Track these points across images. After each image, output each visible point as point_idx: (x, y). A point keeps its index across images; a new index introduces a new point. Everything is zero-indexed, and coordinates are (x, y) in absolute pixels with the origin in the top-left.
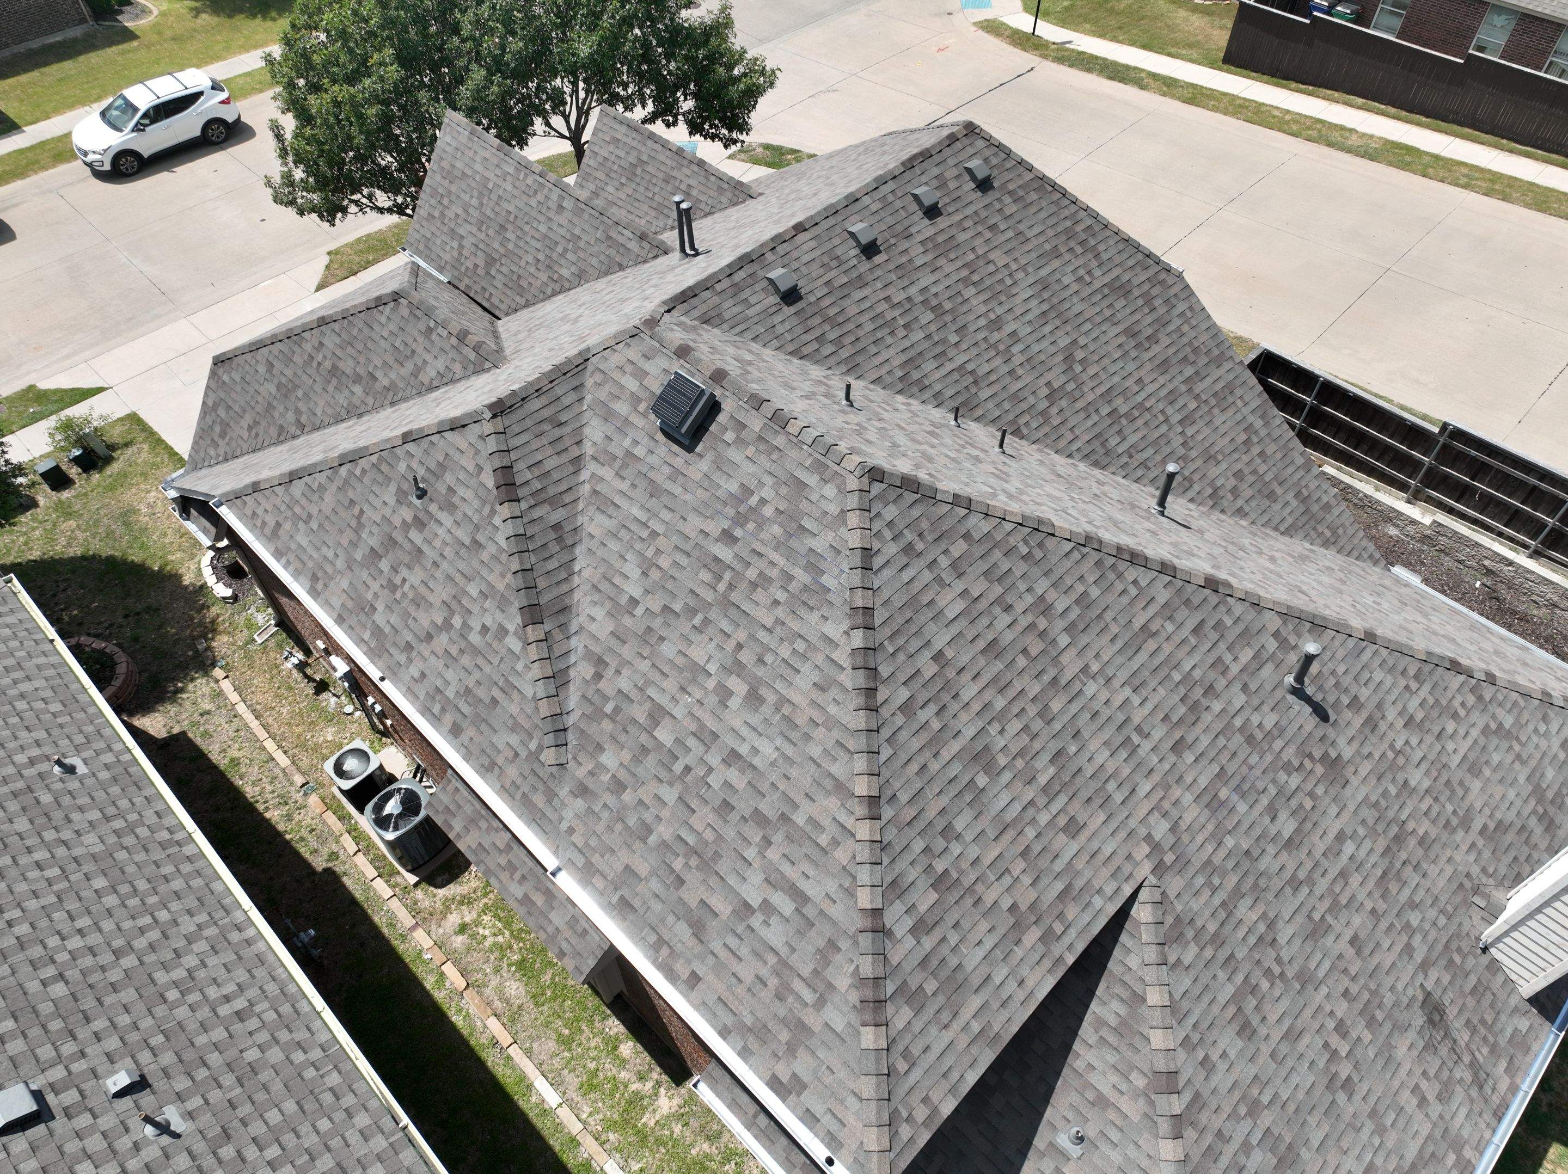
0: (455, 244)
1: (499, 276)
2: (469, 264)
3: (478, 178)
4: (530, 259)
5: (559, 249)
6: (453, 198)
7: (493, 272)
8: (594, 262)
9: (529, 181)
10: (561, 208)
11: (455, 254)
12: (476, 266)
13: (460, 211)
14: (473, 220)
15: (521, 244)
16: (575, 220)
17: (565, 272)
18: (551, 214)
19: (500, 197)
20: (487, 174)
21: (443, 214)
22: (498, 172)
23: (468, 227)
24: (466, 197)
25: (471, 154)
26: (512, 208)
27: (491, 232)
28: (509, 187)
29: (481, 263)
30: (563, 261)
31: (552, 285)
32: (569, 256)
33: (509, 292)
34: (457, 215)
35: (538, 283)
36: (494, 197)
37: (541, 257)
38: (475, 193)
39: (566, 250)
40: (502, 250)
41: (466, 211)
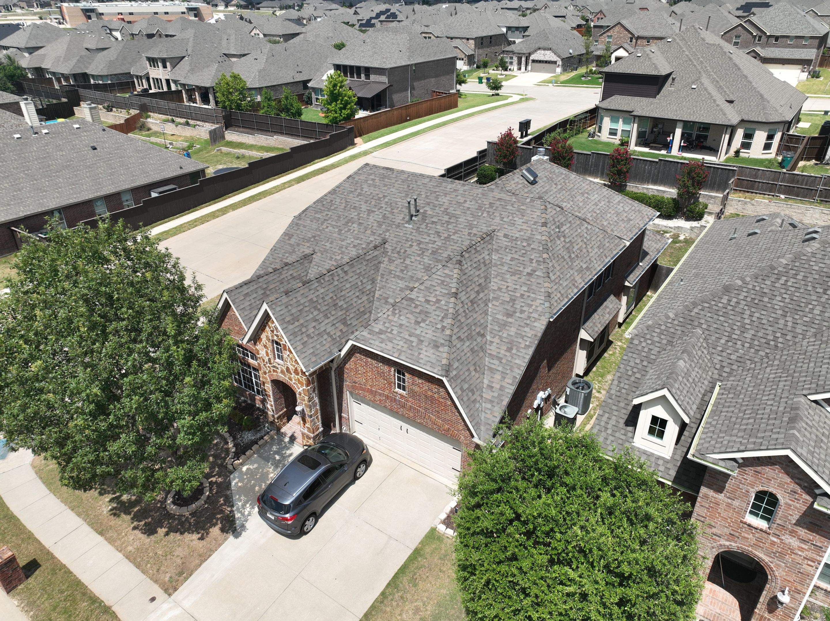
0: (325, 337)
1: (352, 321)
2: (339, 333)
3: (307, 304)
4: (355, 300)
5: (360, 283)
6: (306, 324)
7: (349, 323)
8: (372, 272)
9: (327, 279)
10: (345, 272)
11: (329, 339)
12: (341, 330)
13: (314, 324)
14: (323, 319)
15: (347, 300)
16: (354, 269)
17: (369, 287)
18: (346, 278)
19: (323, 298)
20: (309, 298)
21: (308, 336)
22: (312, 292)
23: (323, 324)
24: (311, 316)
25: (295, 300)
26: (331, 295)
27: (333, 313)
28: (322, 291)
29: (342, 327)
30: (365, 285)
31: (369, 296)
32: (364, 281)
33: (361, 320)
34: (314, 327)
35: (366, 302)
36: (321, 301)
37: (357, 294)
38: (312, 310)
39: (361, 281)
40: (344, 311)
41: (316, 320)
